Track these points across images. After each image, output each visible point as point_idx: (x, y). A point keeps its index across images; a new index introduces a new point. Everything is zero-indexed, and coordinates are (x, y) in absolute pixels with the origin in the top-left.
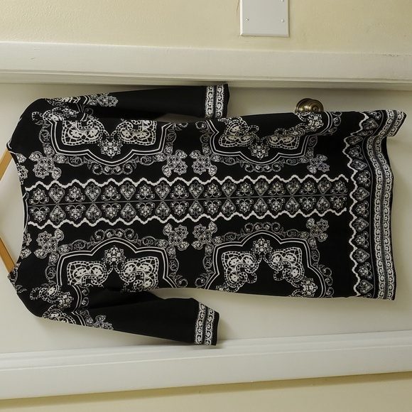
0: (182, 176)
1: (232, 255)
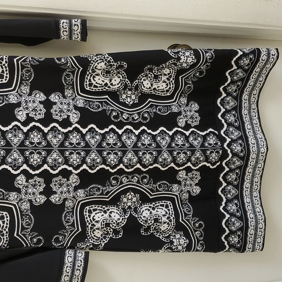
0: (39, 121)
1: (96, 210)
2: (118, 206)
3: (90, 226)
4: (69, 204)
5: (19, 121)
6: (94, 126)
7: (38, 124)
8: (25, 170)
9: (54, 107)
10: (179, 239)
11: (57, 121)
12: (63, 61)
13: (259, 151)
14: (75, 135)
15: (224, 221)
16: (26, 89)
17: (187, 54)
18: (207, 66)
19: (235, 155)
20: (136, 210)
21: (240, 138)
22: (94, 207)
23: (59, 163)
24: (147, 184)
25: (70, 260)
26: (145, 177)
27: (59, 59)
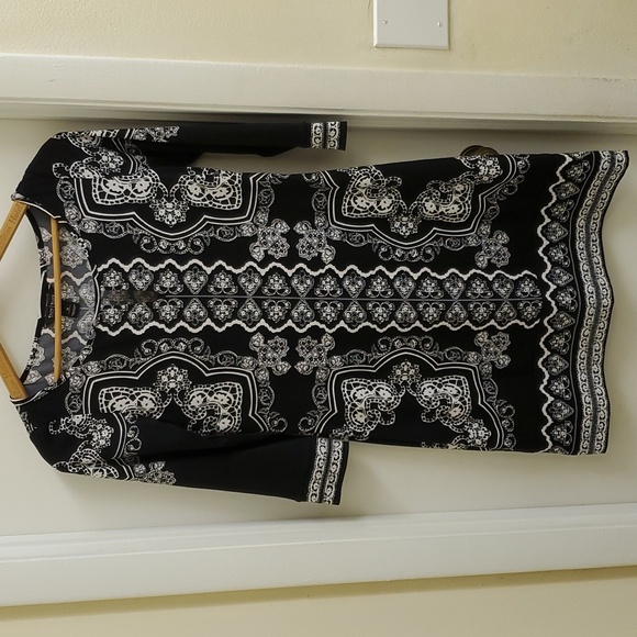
2: (388, 381)
3: (349, 406)
4: (320, 375)
5: (255, 261)
6: (355, 268)
7: (279, 265)
8: (262, 327)
9: (301, 241)
10: (477, 429)
11: (304, 261)
12: (314, 177)
13: (599, 303)
14: (328, 280)
15: (546, 405)
16: (263, 217)
17: (490, 163)
18: (520, 179)
19: (561, 309)
20: (414, 387)
21: (572, 284)
22: (355, 380)
23: (307, 318)
24: (430, 351)
25: (324, 450)
26: (428, 341)
27: (309, 176)
